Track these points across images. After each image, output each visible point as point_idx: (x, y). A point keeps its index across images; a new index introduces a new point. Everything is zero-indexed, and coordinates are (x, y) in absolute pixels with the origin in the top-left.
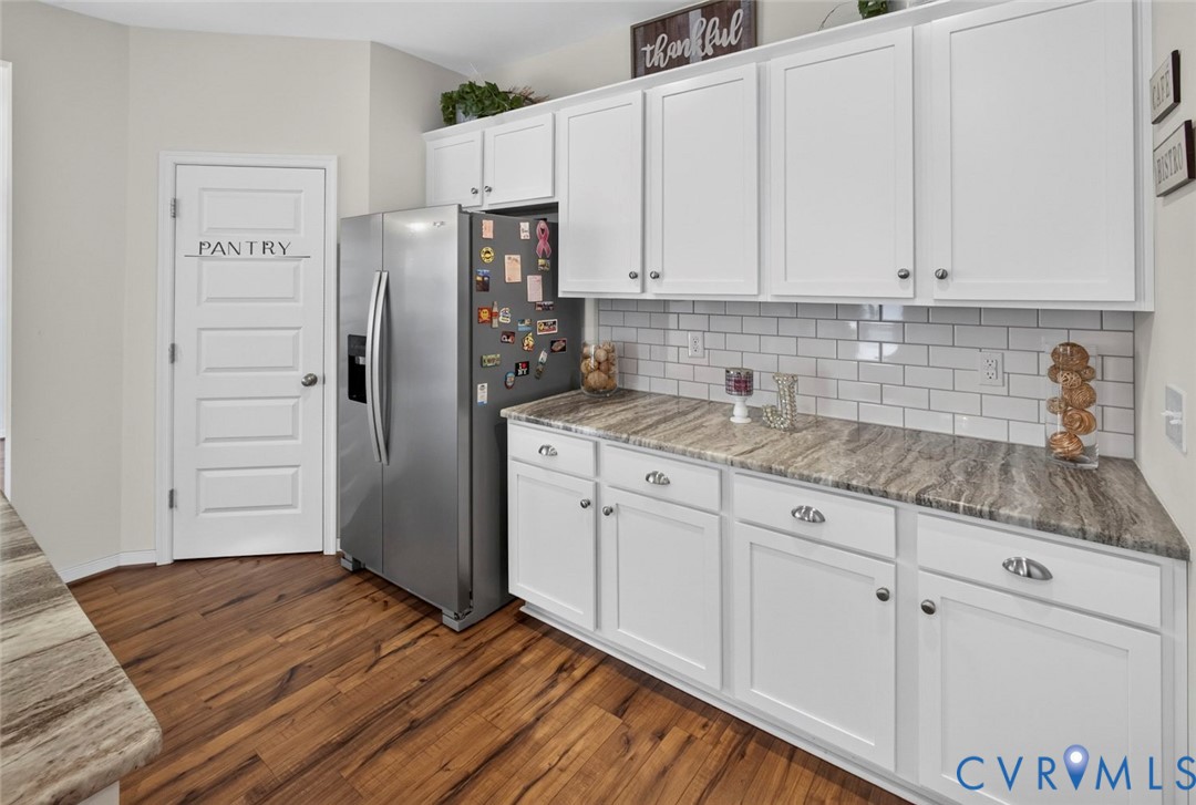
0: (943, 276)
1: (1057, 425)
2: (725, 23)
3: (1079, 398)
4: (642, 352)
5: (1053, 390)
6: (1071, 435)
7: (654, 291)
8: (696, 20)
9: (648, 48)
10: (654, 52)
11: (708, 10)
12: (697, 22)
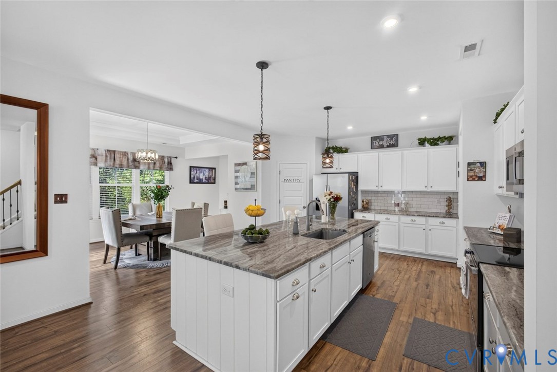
0: (431, 187)
1: (447, 208)
2: (392, 139)
3: (450, 204)
4: (373, 201)
5: (447, 204)
6: (449, 209)
7: (380, 189)
8: (385, 137)
9: (375, 142)
10: (376, 143)
11: (388, 136)
12: (385, 138)
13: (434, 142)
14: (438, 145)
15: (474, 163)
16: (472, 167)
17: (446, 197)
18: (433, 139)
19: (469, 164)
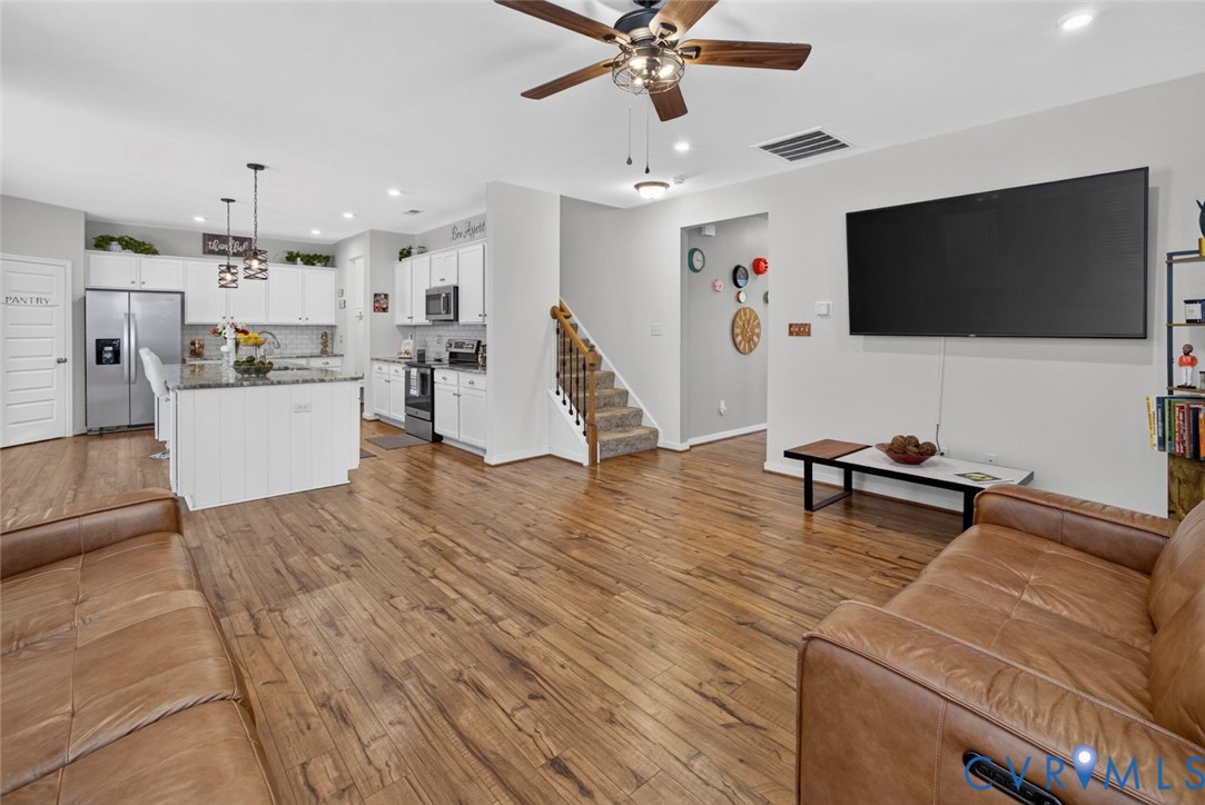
0: (308, 319)
1: (321, 346)
3: (325, 342)
5: (321, 341)
6: (324, 348)
9: (209, 244)
10: (214, 246)
11: (235, 239)
12: (231, 241)
13: (310, 260)
14: (313, 264)
15: (380, 295)
16: (378, 298)
17: (322, 332)
18: (308, 256)
19: (376, 295)
